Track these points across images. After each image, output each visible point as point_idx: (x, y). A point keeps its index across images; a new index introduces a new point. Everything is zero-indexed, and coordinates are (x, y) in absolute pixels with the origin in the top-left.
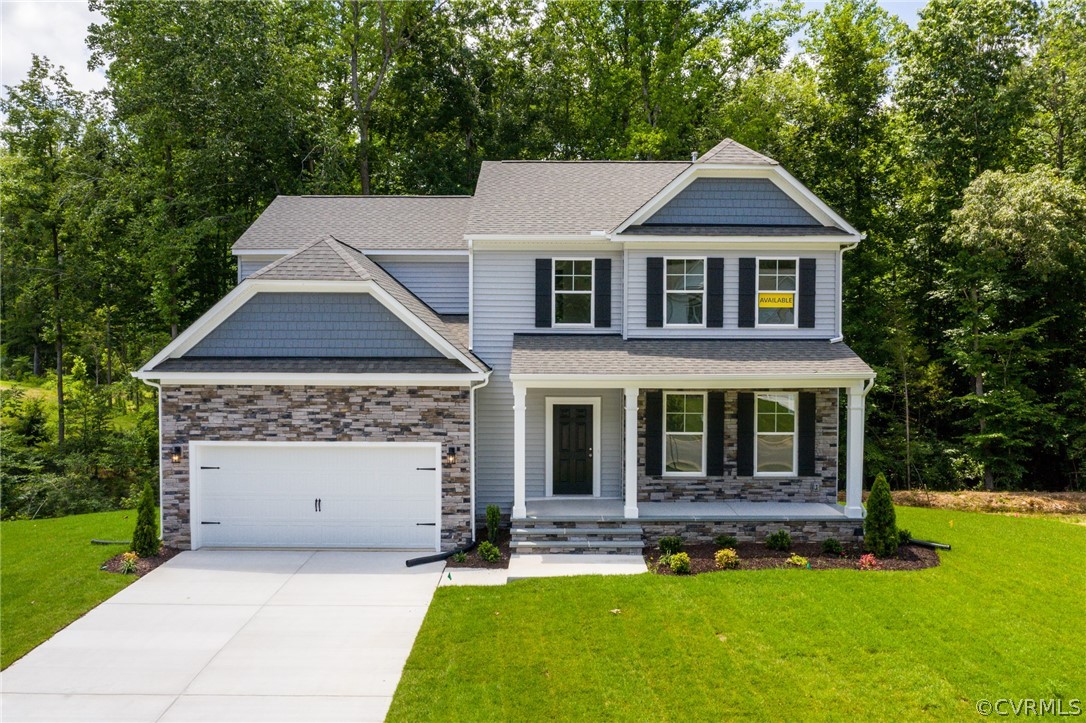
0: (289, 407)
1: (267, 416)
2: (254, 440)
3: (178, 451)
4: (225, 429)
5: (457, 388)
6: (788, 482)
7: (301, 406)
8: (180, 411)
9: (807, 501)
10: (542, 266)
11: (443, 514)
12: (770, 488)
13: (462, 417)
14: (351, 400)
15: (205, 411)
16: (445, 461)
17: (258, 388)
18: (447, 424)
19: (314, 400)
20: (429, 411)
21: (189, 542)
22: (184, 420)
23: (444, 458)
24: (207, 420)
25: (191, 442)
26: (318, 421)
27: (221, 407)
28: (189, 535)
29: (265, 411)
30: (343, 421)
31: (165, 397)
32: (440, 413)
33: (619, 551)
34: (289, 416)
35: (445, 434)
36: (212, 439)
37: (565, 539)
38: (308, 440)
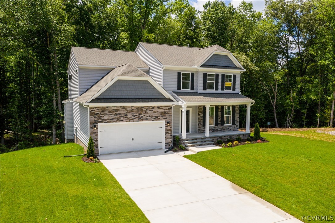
0: (127, 112)
1: (120, 115)
2: (117, 122)
3: (95, 126)
4: (108, 119)
5: (169, 106)
6: (230, 127)
7: (130, 112)
8: (95, 115)
9: (233, 131)
10: (179, 74)
11: (166, 139)
12: (226, 128)
13: (170, 114)
14: (143, 110)
15: (103, 114)
16: (167, 125)
17: (118, 107)
18: (167, 116)
19: (133, 110)
20: (163, 112)
21: (98, 153)
22: (97, 117)
23: (166, 124)
24: (103, 117)
25: (98, 124)
26: (134, 116)
27: (107, 113)
28: (98, 151)
29: (120, 114)
30: (141, 116)
31: (91, 111)
32: (165, 113)
33: (209, 144)
34: (127, 115)
35: (166, 118)
36: (105, 123)
37: (196, 143)
38: (132, 121)
